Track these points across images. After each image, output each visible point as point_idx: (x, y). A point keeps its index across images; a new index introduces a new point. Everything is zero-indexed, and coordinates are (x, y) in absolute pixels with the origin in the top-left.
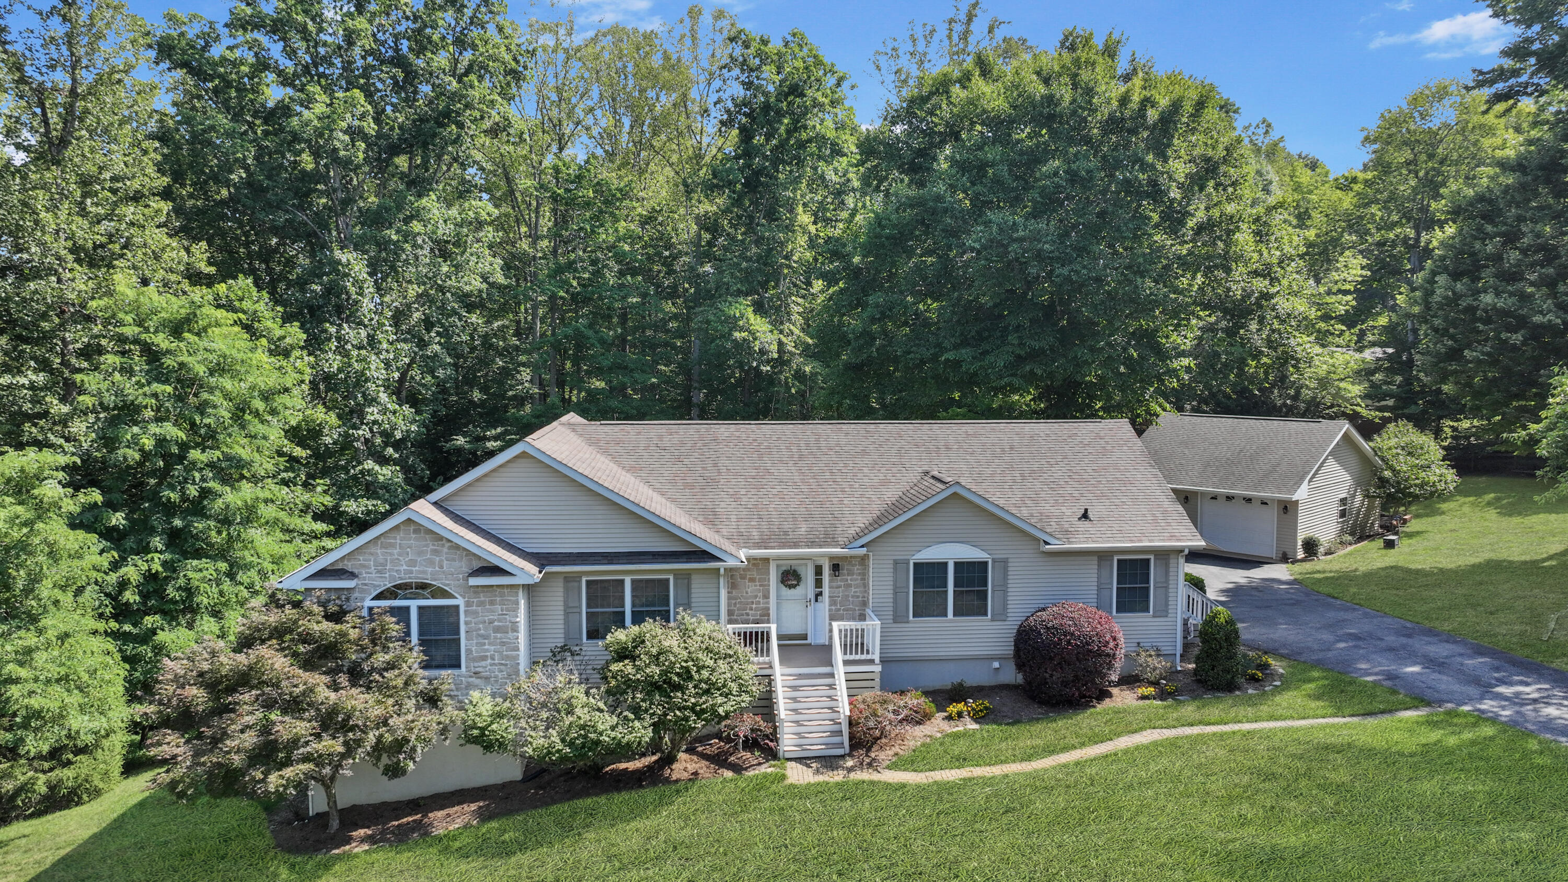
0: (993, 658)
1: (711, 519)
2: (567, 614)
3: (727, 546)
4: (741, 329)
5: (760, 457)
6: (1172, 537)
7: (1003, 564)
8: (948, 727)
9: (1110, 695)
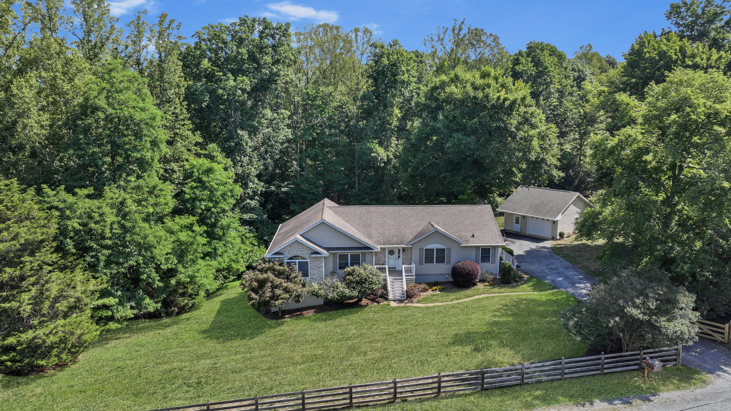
0: (446, 274)
1: (370, 236)
2: (333, 263)
3: (375, 245)
5: (383, 217)
6: (496, 243)
7: (449, 249)
8: (432, 293)
9: (476, 285)
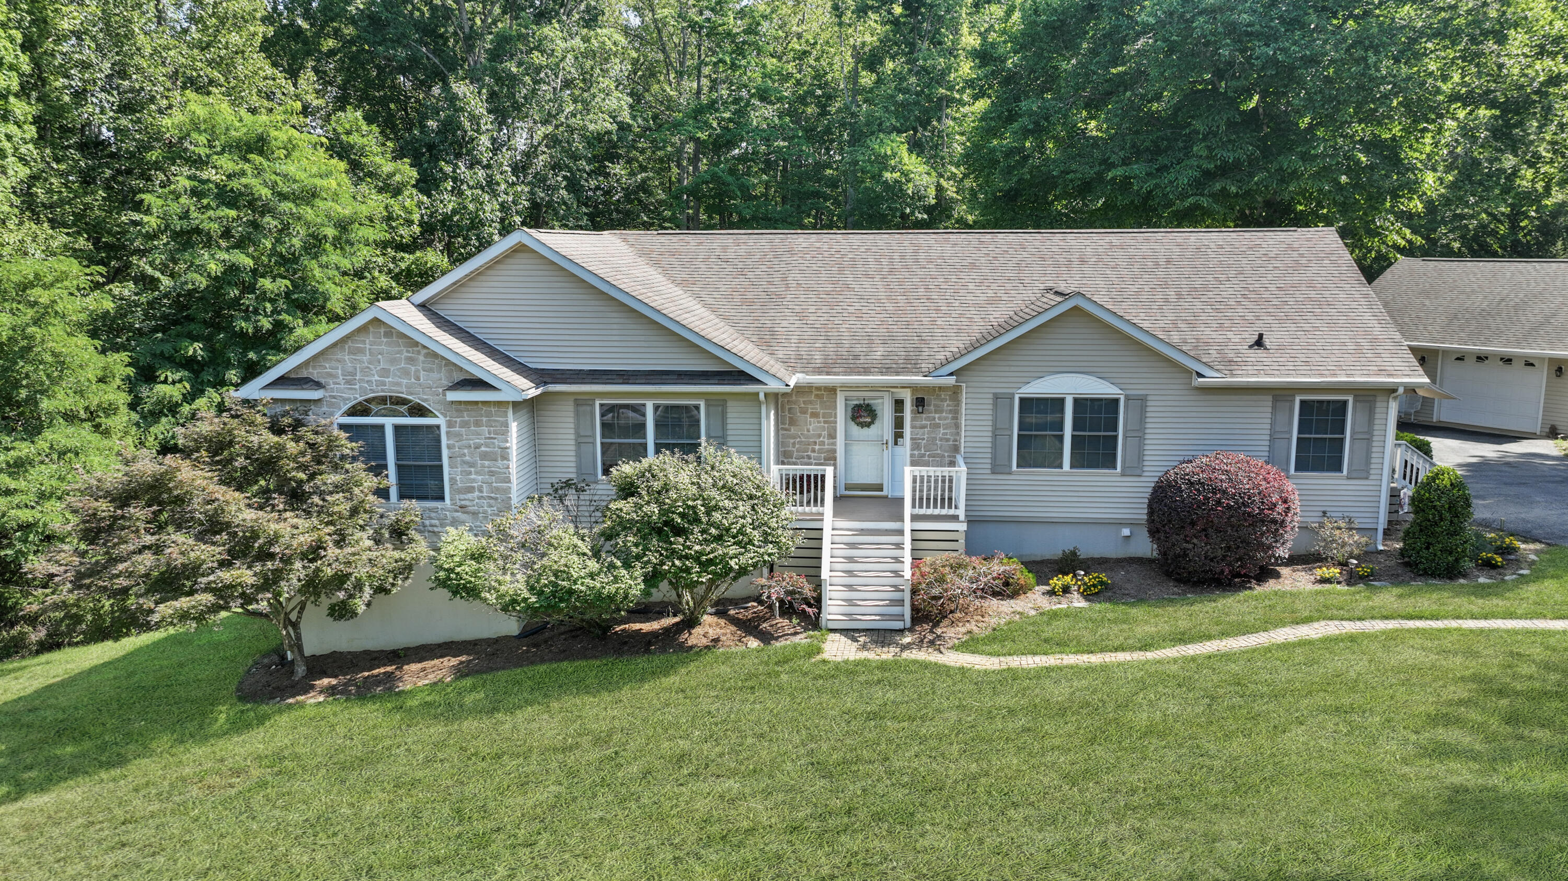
0: (1122, 524)
1: (767, 339)
2: (578, 444)
3: (778, 369)
4: (893, 169)
5: (841, 271)
7: (1140, 403)
8: (1046, 604)
9: (1277, 576)
